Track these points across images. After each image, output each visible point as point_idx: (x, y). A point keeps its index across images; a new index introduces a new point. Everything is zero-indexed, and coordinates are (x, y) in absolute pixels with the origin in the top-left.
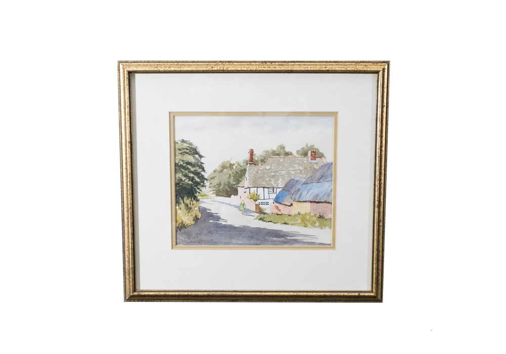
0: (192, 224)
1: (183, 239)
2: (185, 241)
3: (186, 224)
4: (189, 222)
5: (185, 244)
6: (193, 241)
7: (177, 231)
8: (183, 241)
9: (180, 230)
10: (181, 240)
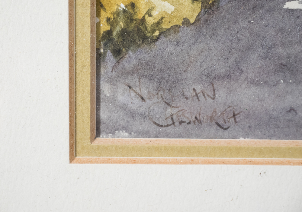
0: (186, 22)
1: (134, 103)
2: (143, 116)
3: (150, 21)
4: (169, 8)
5: (146, 134)
6: (188, 117)
7: (99, 58)
8: (132, 115)
9: (117, 53)
10: (124, 107)
